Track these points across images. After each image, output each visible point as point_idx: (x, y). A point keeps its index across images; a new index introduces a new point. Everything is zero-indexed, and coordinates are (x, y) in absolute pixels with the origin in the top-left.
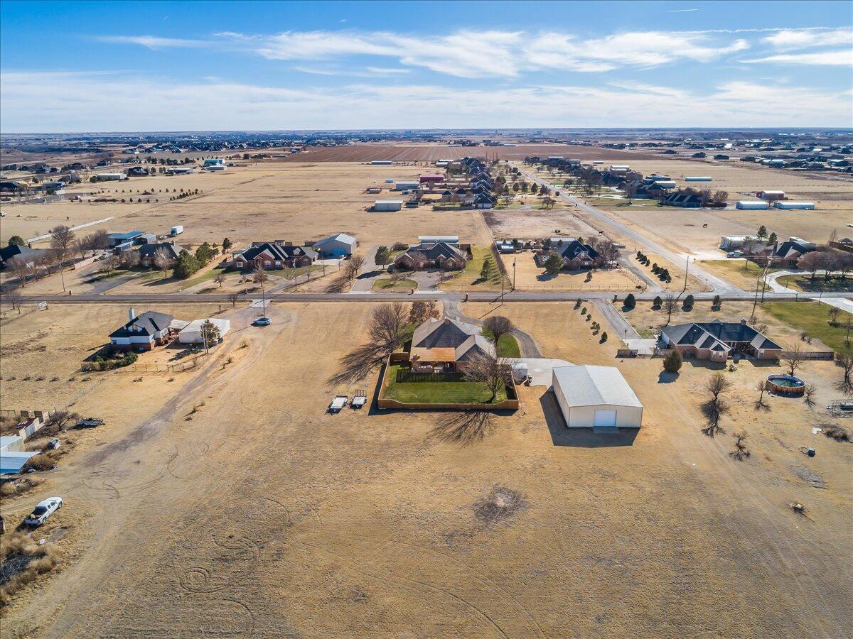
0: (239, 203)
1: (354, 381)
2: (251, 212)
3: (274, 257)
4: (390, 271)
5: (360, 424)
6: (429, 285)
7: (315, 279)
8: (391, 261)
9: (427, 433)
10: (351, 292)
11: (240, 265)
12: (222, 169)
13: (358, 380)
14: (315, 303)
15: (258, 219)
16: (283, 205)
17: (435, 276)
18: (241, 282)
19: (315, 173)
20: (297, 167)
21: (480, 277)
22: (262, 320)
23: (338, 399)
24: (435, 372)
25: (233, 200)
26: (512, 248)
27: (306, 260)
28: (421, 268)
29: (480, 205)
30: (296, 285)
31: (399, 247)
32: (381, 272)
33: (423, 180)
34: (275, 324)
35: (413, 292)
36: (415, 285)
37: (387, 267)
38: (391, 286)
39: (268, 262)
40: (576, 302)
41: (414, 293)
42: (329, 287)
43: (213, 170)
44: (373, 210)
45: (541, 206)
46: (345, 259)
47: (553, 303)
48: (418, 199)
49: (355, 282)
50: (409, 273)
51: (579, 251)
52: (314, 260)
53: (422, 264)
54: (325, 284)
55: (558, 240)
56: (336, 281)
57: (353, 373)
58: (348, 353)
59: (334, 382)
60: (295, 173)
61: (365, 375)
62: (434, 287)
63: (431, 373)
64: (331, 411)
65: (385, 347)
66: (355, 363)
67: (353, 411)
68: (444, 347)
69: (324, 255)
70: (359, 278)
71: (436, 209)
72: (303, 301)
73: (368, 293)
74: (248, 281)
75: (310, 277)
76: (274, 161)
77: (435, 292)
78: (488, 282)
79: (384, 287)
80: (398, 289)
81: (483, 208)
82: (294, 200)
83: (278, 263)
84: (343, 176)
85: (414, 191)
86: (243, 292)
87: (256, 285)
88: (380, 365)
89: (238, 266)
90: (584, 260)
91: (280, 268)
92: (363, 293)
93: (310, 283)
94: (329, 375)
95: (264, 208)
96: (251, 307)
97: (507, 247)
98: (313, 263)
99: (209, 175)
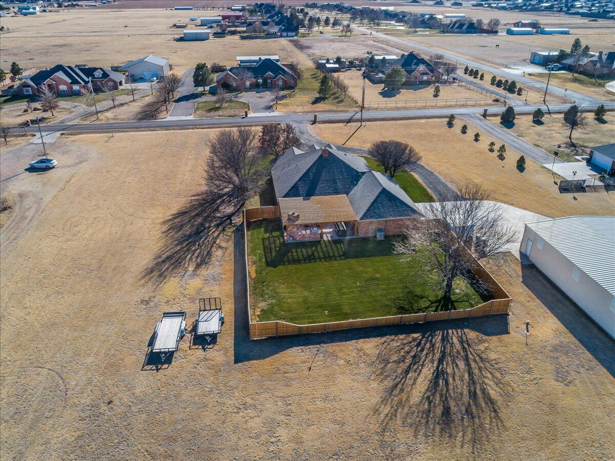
0: (44, 37)
1: (191, 269)
2: (56, 43)
3: (69, 81)
4: (213, 92)
5: (221, 395)
6: (262, 106)
7: (122, 105)
8: (211, 81)
9: (376, 411)
10: (169, 118)
11: (27, 91)
12: (34, 13)
13: (198, 266)
14: (122, 134)
15: (61, 49)
16: (88, 38)
17: (268, 96)
18: (26, 111)
19: (123, 15)
20: (107, 12)
21: (318, 95)
22: (42, 161)
23: (167, 321)
24: (325, 238)
25: (39, 35)
26: (337, 66)
27: (111, 84)
28: (248, 88)
29: (285, 34)
30: (97, 113)
31: (217, 69)
32: (202, 94)
33: (224, 18)
34: (63, 167)
35: (246, 116)
36: (246, 106)
37: (207, 88)
38: (217, 109)
39: (63, 87)
40: (447, 119)
41: (249, 116)
42: (140, 113)
43: (25, 14)
44: (181, 40)
45: (341, 34)
46: (158, 82)
47: (418, 121)
48: (224, 30)
49: (172, 106)
50: (235, 94)
51: (417, 64)
52: (121, 83)
53: (248, 83)
54: (134, 110)
55: (381, 57)
56: (149, 105)
57: (188, 250)
58: (174, 210)
59: (156, 273)
60: (105, 16)
61: (209, 254)
62: (269, 108)
63: (319, 242)
64: (157, 359)
65: (230, 195)
66: (187, 230)
67: (199, 353)
68: (329, 194)
69: (134, 79)
70: (177, 101)
71: (243, 38)
72: (107, 132)
73: (191, 118)
74: (36, 109)
75: (116, 103)
76: (86, 9)
77: (272, 114)
78: (330, 100)
79: (210, 110)
80: (226, 112)
81: (287, 36)
82: (101, 34)
83: (76, 87)
84: (150, 17)
85: (217, 25)
86: (26, 124)
87: (45, 115)
88: (230, 231)
89: (25, 93)
90: (423, 74)
91: (78, 94)
92: (184, 118)
93: (115, 110)
94: (144, 259)
95: (69, 40)
96: (32, 144)
97: (332, 66)
98: (120, 88)
99: (21, 18)
